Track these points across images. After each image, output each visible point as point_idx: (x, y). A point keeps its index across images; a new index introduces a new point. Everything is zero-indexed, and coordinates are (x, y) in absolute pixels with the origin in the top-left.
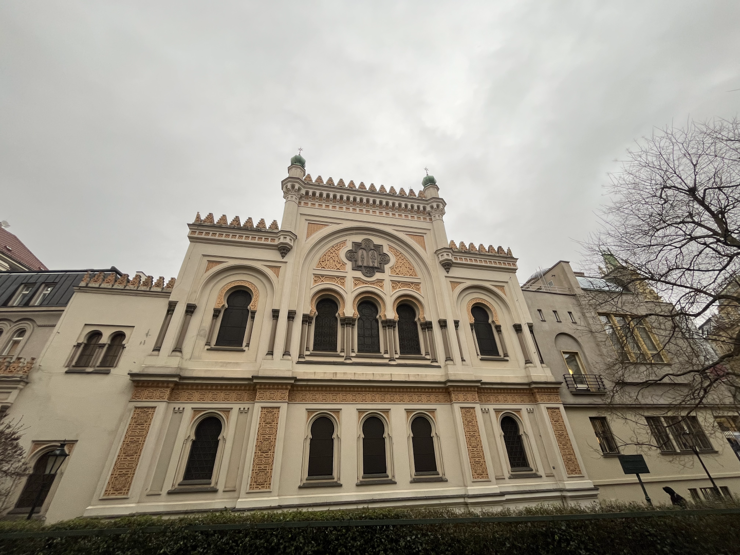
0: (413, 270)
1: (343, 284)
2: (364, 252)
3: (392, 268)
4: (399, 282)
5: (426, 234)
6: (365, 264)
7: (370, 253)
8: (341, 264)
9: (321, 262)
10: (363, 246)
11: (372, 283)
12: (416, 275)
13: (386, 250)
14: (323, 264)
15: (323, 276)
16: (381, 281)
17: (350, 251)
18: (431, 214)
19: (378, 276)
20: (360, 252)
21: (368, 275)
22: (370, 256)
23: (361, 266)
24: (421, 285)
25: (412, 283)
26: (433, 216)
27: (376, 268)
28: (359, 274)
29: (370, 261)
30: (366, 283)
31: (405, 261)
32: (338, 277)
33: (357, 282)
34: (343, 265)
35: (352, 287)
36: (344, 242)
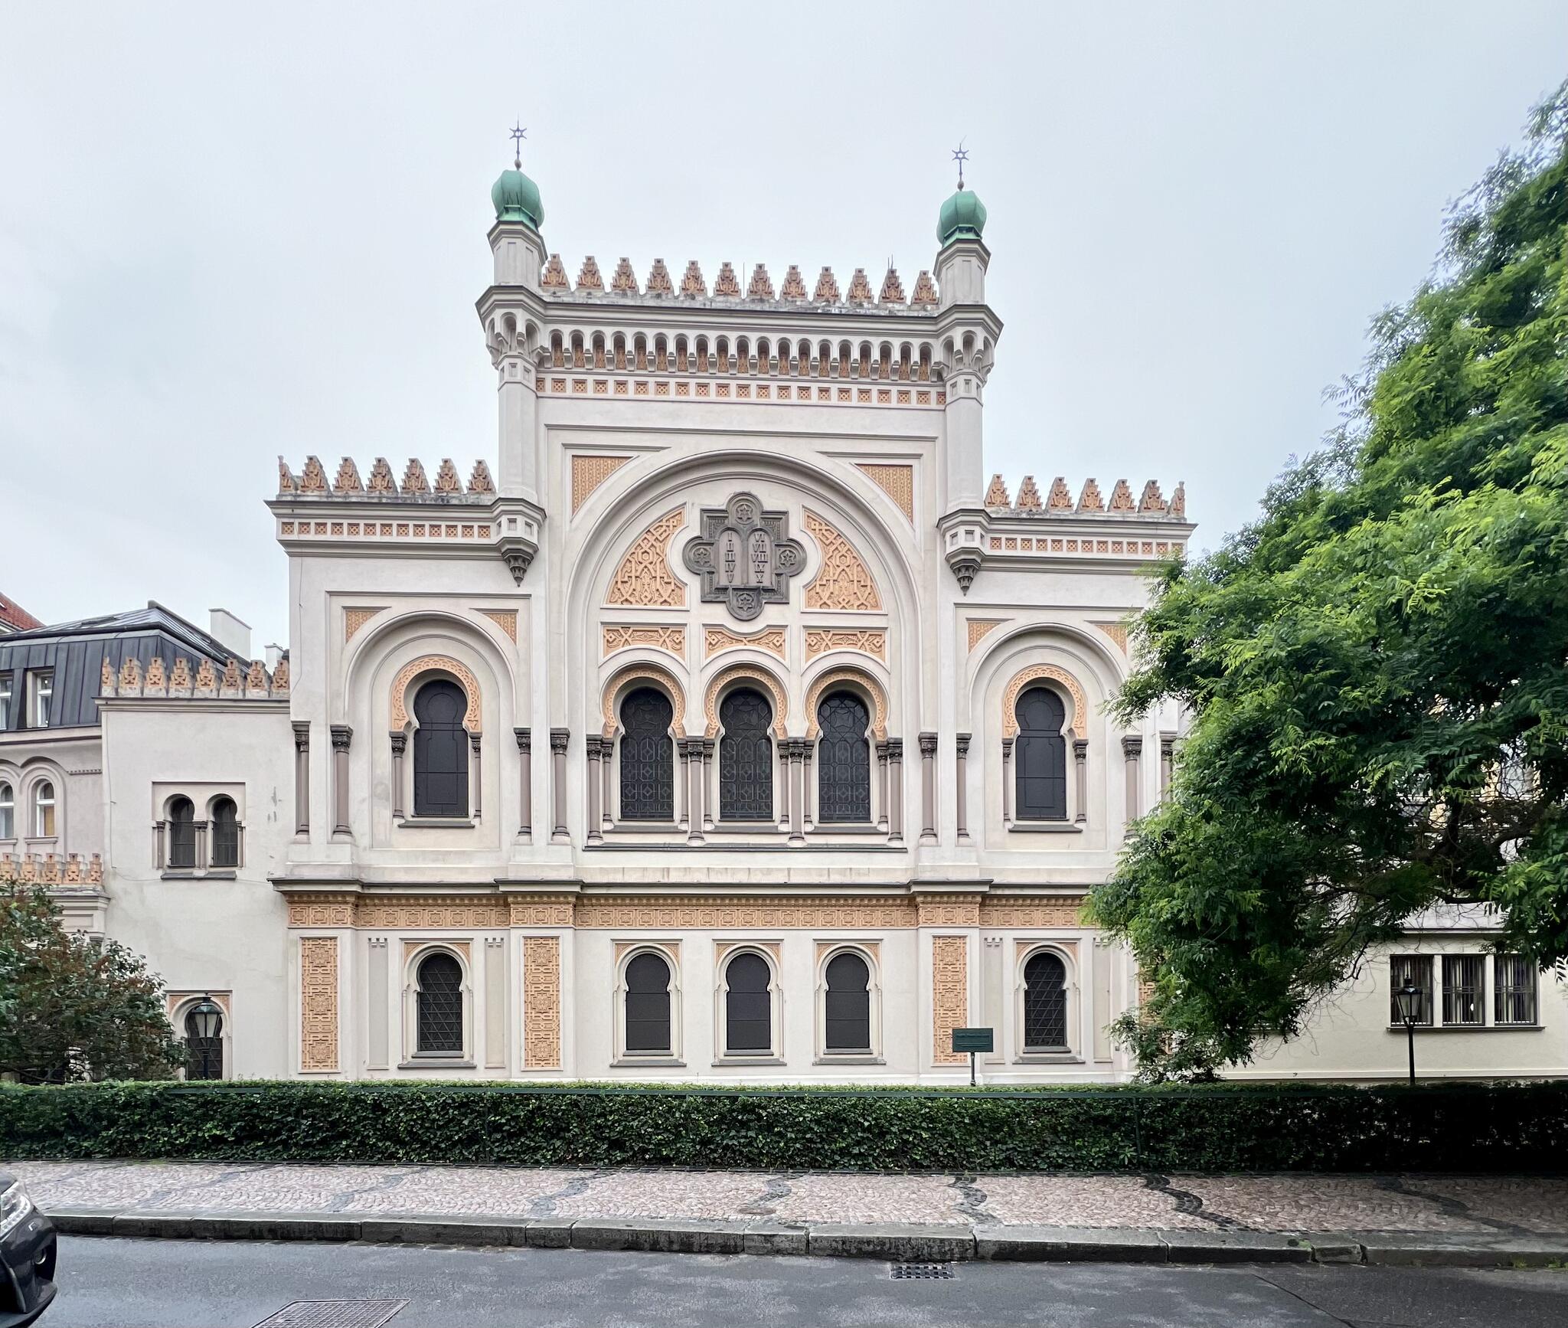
0: (869, 590)
1: (678, 646)
2: (735, 537)
3: (809, 587)
4: (827, 629)
5: (918, 456)
6: (737, 582)
7: (752, 540)
8: (673, 586)
9: (619, 585)
10: (731, 521)
11: (754, 638)
12: (876, 606)
13: (796, 528)
14: (626, 590)
15: (626, 626)
16: (778, 630)
17: (696, 542)
18: (944, 375)
19: (772, 614)
20: (723, 541)
21: (744, 615)
22: (751, 551)
23: (725, 589)
24: (887, 636)
25: (863, 630)
26: (948, 384)
27: (767, 590)
28: (718, 614)
29: (752, 567)
30: (738, 641)
31: (849, 561)
32: (665, 627)
33: (714, 639)
34: (677, 590)
35: (703, 655)
36: (678, 512)
